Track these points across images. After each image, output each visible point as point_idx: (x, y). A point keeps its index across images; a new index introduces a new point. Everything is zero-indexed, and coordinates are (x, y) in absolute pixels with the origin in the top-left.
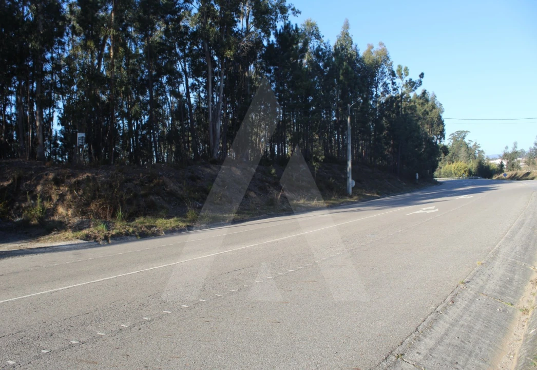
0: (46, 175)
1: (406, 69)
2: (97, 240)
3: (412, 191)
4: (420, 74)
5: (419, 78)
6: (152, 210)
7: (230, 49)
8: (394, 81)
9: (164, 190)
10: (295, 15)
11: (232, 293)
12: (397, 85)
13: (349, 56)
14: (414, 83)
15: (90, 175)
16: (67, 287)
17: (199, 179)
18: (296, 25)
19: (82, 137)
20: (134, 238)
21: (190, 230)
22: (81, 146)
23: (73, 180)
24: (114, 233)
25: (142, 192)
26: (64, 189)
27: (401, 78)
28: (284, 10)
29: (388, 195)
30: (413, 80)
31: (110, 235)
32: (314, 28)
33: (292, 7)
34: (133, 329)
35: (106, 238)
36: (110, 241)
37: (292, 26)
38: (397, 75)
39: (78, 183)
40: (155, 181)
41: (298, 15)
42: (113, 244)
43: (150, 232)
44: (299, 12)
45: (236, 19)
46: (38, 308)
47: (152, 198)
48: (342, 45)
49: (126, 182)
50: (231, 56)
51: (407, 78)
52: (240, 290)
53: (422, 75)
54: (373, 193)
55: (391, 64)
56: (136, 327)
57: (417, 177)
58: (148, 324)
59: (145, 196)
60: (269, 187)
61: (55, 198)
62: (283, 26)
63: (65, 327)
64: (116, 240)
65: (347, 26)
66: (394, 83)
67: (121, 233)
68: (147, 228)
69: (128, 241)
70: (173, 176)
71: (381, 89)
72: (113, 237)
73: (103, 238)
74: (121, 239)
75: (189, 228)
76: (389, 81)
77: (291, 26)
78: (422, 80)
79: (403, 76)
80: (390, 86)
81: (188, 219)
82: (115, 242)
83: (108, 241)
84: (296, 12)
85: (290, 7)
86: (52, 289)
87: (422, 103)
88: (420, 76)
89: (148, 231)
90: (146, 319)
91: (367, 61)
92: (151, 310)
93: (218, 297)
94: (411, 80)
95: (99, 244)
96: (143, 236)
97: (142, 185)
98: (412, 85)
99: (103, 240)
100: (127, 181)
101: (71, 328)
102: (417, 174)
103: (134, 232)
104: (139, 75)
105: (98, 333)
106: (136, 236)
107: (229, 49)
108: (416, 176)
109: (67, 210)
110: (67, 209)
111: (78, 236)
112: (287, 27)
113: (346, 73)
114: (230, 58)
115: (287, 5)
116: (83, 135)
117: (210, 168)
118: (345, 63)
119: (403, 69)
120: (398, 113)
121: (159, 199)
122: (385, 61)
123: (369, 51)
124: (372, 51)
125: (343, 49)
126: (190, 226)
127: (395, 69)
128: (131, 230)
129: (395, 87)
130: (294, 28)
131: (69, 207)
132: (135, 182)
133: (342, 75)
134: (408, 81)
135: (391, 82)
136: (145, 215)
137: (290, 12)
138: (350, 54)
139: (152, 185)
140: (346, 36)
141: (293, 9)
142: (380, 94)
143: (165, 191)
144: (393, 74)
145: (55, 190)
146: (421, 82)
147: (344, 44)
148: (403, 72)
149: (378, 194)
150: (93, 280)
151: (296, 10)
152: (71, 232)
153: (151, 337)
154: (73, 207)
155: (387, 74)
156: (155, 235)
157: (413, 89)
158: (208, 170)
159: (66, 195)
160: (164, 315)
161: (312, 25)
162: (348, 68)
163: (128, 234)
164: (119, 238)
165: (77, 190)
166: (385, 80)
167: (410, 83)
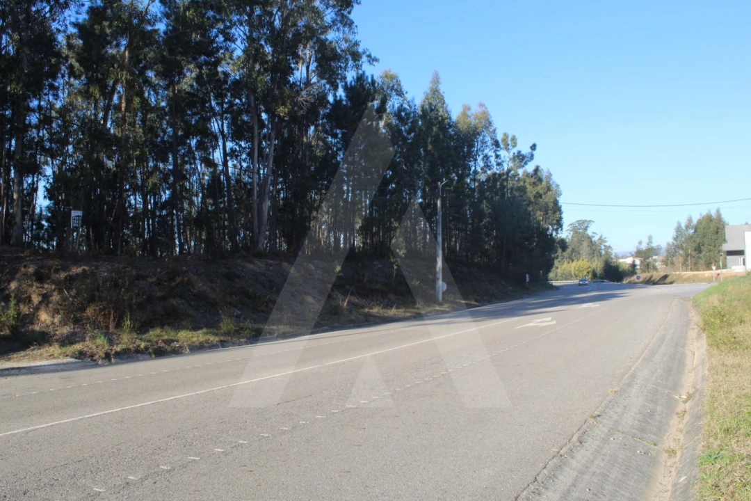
0: (25, 266)
1: (514, 139)
2: (94, 358)
3: (522, 298)
4: (531, 145)
5: (530, 150)
6: (172, 319)
7: (284, 104)
8: (498, 153)
9: (189, 290)
10: (371, 64)
11: (284, 432)
12: (502, 159)
13: (440, 118)
14: (524, 157)
15: (87, 268)
16: (51, 424)
17: (238, 277)
18: (372, 76)
19: (78, 216)
20: (146, 357)
21: (223, 346)
22: (76, 229)
23: (63, 275)
24: (119, 349)
25: (159, 294)
26: (48, 286)
27: (508, 150)
28: (356, 57)
29: (490, 302)
30: (522, 153)
31: (113, 352)
32: (394, 81)
33: (368, 53)
34: (146, 482)
35: (107, 356)
36: (113, 360)
37: (367, 77)
38: (502, 146)
39: (71, 279)
40: (179, 279)
41: (375, 63)
42: (117, 364)
43: (169, 349)
44: (376, 60)
45: (293, 66)
46: (6, 454)
47: (174, 302)
48: (430, 104)
49: (138, 279)
50: (285, 113)
51: (515, 150)
52: (294, 427)
53: (534, 147)
54: (470, 300)
55: (494, 131)
56: (150, 480)
58: (167, 475)
59: (164, 298)
61: (36, 299)
62: (355, 77)
63: (47, 481)
64: (121, 359)
65: (436, 80)
66: (497, 156)
67: (129, 349)
68: (165, 343)
69: (138, 360)
70: (202, 273)
71: (481, 163)
72: (117, 354)
73: (104, 356)
74: (128, 357)
75: (223, 344)
76: (491, 154)
77: (365, 78)
78: (535, 153)
79: (510, 147)
80: (493, 159)
81: (222, 331)
82: (120, 361)
83: (110, 360)
84: (372, 60)
85: (364, 53)
86: (28, 427)
87: (534, 183)
88: (531, 148)
89: (167, 347)
90: (165, 468)
91: (460, 126)
92: (171, 456)
93: (265, 437)
94: (519, 152)
95: (97, 364)
96: (160, 353)
97: (160, 284)
98: (521, 159)
99: (103, 359)
100: (140, 277)
101: (56, 483)
102: (527, 276)
103: (146, 348)
104: (159, 136)
105: (95, 489)
106: (150, 354)
107: (282, 105)
109: (53, 317)
110: (53, 315)
111: (68, 353)
112: (360, 78)
113: (436, 141)
114: (284, 117)
115: (360, 50)
116: (80, 213)
117: (253, 263)
118: (435, 129)
119: (510, 138)
120: (503, 195)
121: (183, 304)
122: (487, 128)
123: (464, 114)
124: (469, 113)
125: (432, 110)
126: (225, 341)
127: (499, 137)
128: (143, 345)
129: (499, 161)
130: (370, 80)
131: (56, 311)
132: (150, 280)
133: (431, 143)
134: (516, 154)
135: (493, 155)
136: (162, 326)
137: (364, 59)
138: (442, 116)
139: (173, 284)
140: (435, 92)
141: (369, 56)
142: (479, 170)
143: (192, 292)
144: (497, 144)
145: (37, 287)
146: (532, 157)
147: (434, 103)
148: (509, 142)
149: (476, 301)
150: (89, 414)
151: (373, 56)
152: (57, 347)
153: (171, 493)
154: (61, 312)
155: (489, 143)
156: (177, 352)
157: (522, 164)
158: (251, 266)
159: (52, 296)
160: (189, 462)
161: (393, 77)
162: (438, 135)
163: (138, 351)
164: (126, 356)
165: (69, 290)
166: (486, 152)
167: (518, 156)
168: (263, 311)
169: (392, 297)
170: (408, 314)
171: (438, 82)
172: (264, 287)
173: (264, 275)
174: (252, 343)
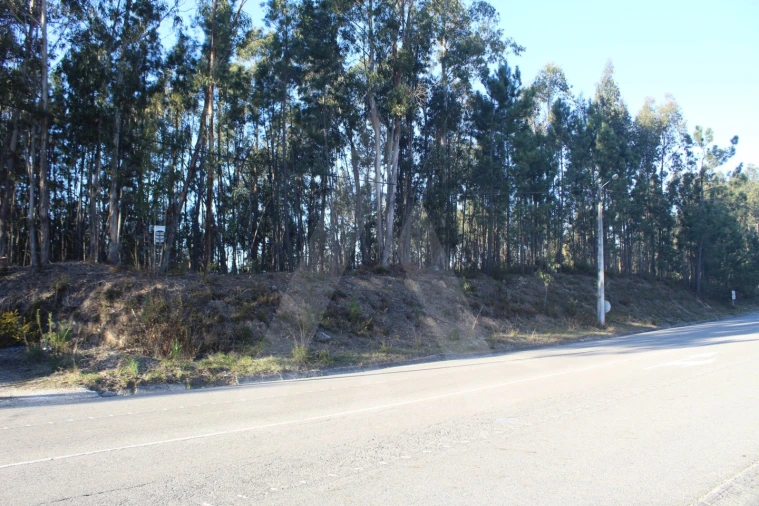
0: (100, 284)
1: (709, 132)
2: (114, 388)
3: (721, 319)
4: (732, 137)
5: (730, 144)
6: (241, 341)
7: (399, 102)
8: (690, 150)
9: (274, 311)
10: (516, 54)
12: (696, 156)
13: (613, 114)
14: (722, 152)
15: (159, 287)
17: (344, 296)
18: (517, 67)
19: (161, 232)
20: (180, 388)
21: (285, 377)
23: (135, 293)
24: (146, 377)
25: (233, 315)
26: (119, 306)
27: (702, 145)
28: (498, 47)
29: (673, 324)
30: (718, 148)
31: (139, 381)
32: (558, 74)
33: (512, 42)
35: (130, 386)
36: (136, 391)
37: (511, 69)
38: (694, 141)
39: (140, 298)
40: (262, 299)
41: (520, 53)
42: (140, 395)
43: (213, 378)
44: (522, 49)
45: (423, 62)
47: (249, 324)
48: (602, 99)
49: (214, 299)
50: (401, 112)
51: (710, 146)
53: (735, 140)
54: (645, 322)
55: (684, 126)
57: (734, 297)
59: (237, 320)
60: (463, 312)
61: (104, 319)
62: (498, 70)
64: (147, 389)
65: (610, 69)
66: (689, 154)
67: (160, 379)
68: (212, 372)
69: (170, 392)
70: (296, 292)
71: (668, 162)
72: (144, 384)
73: (126, 386)
74: (157, 388)
75: (286, 374)
76: (681, 151)
78: (735, 146)
79: (704, 142)
80: (684, 159)
81: (293, 360)
82: (145, 392)
83: (133, 391)
84: (518, 50)
85: (508, 42)
87: (736, 183)
88: (732, 141)
89: (211, 376)
91: (641, 121)
94: (715, 147)
95: (116, 395)
96: (199, 384)
97: (238, 304)
98: (718, 155)
99: (124, 388)
100: (220, 297)
102: (733, 292)
103: (183, 377)
106: (186, 384)
108: (731, 294)
109: (119, 339)
110: (118, 336)
111: (84, 381)
112: (503, 71)
113: (605, 138)
114: (401, 116)
115: (503, 39)
116: (163, 228)
117: (368, 280)
118: (603, 124)
119: (704, 132)
120: (698, 200)
121: (260, 326)
122: (675, 122)
123: (647, 108)
124: (653, 106)
125: (604, 104)
126: (290, 371)
127: (691, 132)
128: (179, 373)
129: (692, 159)
130: (513, 72)
132: (227, 299)
133: (600, 141)
134: (711, 150)
135: (684, 152)
136: (226, 351)
137: (509, 49)
138: (615, 111)
139: (254, 304)
140: (608, 83)
141: (514, 45)
142: (668, 171)
143: (276, 314)
144: (688, 139)
145: (107, 306)
146: (733, 150)
147: (605, 96)
148: (704, 136)
149: (654, 323)
151: (518, 46)
155: (677, 140)
156: (220, 383)
157: (720, 160)
158: (363, 284)
159: (121, 314)
161: (555, 71)
162: (608, 132)
163: (171, 381)
164: (154, 387)
165: (136, 309)
166: (675, 149)
167: (714, 152)
168: (363, 336)
169: (540, 318)
170: (553, 340)
171: (612, 72)
172: (373, 307)
173: (377, 294)
174: (325, 374)
